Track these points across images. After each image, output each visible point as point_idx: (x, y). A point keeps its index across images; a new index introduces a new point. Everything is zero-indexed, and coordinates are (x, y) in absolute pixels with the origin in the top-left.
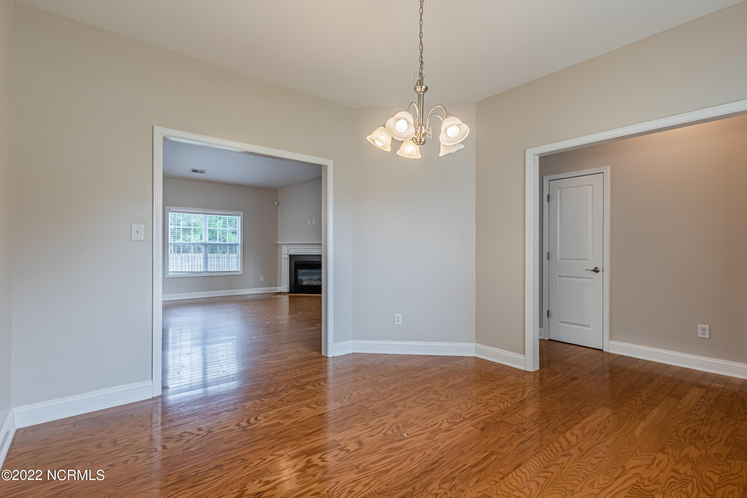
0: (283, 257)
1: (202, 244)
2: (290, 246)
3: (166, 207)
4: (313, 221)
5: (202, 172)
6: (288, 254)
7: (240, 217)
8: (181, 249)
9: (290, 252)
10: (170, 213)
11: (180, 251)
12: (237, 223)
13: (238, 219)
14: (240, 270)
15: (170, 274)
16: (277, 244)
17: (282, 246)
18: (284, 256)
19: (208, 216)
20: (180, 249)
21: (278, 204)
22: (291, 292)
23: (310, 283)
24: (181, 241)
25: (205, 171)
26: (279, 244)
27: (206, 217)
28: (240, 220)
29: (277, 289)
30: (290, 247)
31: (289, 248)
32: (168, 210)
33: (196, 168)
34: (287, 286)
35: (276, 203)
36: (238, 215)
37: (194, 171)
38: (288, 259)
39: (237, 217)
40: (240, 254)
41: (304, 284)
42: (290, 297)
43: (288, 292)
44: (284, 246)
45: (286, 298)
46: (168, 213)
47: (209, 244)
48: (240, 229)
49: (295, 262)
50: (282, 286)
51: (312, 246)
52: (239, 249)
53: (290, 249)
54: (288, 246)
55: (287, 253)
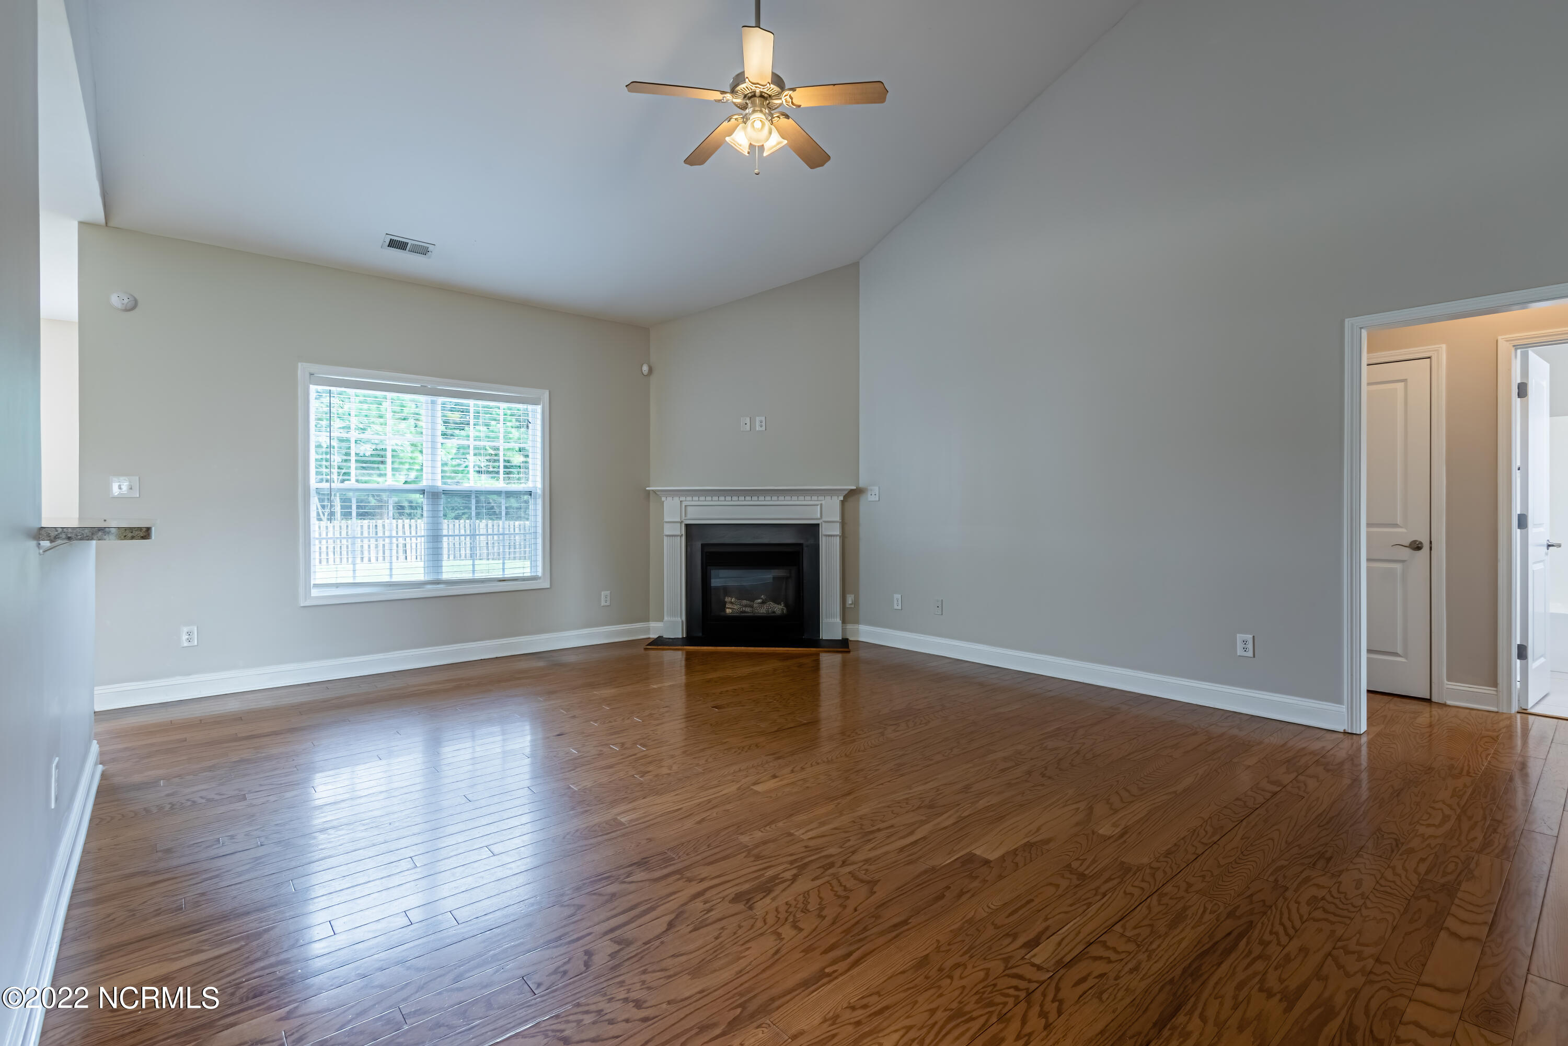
0: (667, 532)
1: (423, 492)
2: (689, 498)
3: (300, 364)
4: (758, 424)
5: (422, 250)
6: (681, 522)
7: (539, 408)
8: (354, 507)
9: (689, 516)
10: (313, 388)
11: (350, 513)
12: (530, 425)
13: (536, 413)
14: (540, 574)
15: (315, 592)
16: (649, 491)
17: (663, 499)
18: (668, 530)
19: (440, 400)
20: (350, 507)
21: (651, 370)
22: (690, 639)
23: (748, 609)
24: (351, 483)
25: (431, 248)
26: (654, 491)
27: (433, 402)
28: (539, 416)
29: (647, 630)
30: (688, 501)
31: (684, 504)
32: (307, 375)
33: (401, 234)
34: (679, 619)
35: (645, 368)
36: (535, 403)
37: (397, 244)
38: (683, 538)
39: (530, 407)
40: (540, 524)
41: (728, 611)
42: (689, 657)
43: (683, 638)
44: (670, 499)
45: (676, 657)
46: (308, 389)
47: (445, 492)
48: (539, 445)
49: (702, 545)
50: (666, 618)
51: (756, 498)
52: (537, 510)
53: (689, 509)
54: (683, 499)
55: (679, 520)
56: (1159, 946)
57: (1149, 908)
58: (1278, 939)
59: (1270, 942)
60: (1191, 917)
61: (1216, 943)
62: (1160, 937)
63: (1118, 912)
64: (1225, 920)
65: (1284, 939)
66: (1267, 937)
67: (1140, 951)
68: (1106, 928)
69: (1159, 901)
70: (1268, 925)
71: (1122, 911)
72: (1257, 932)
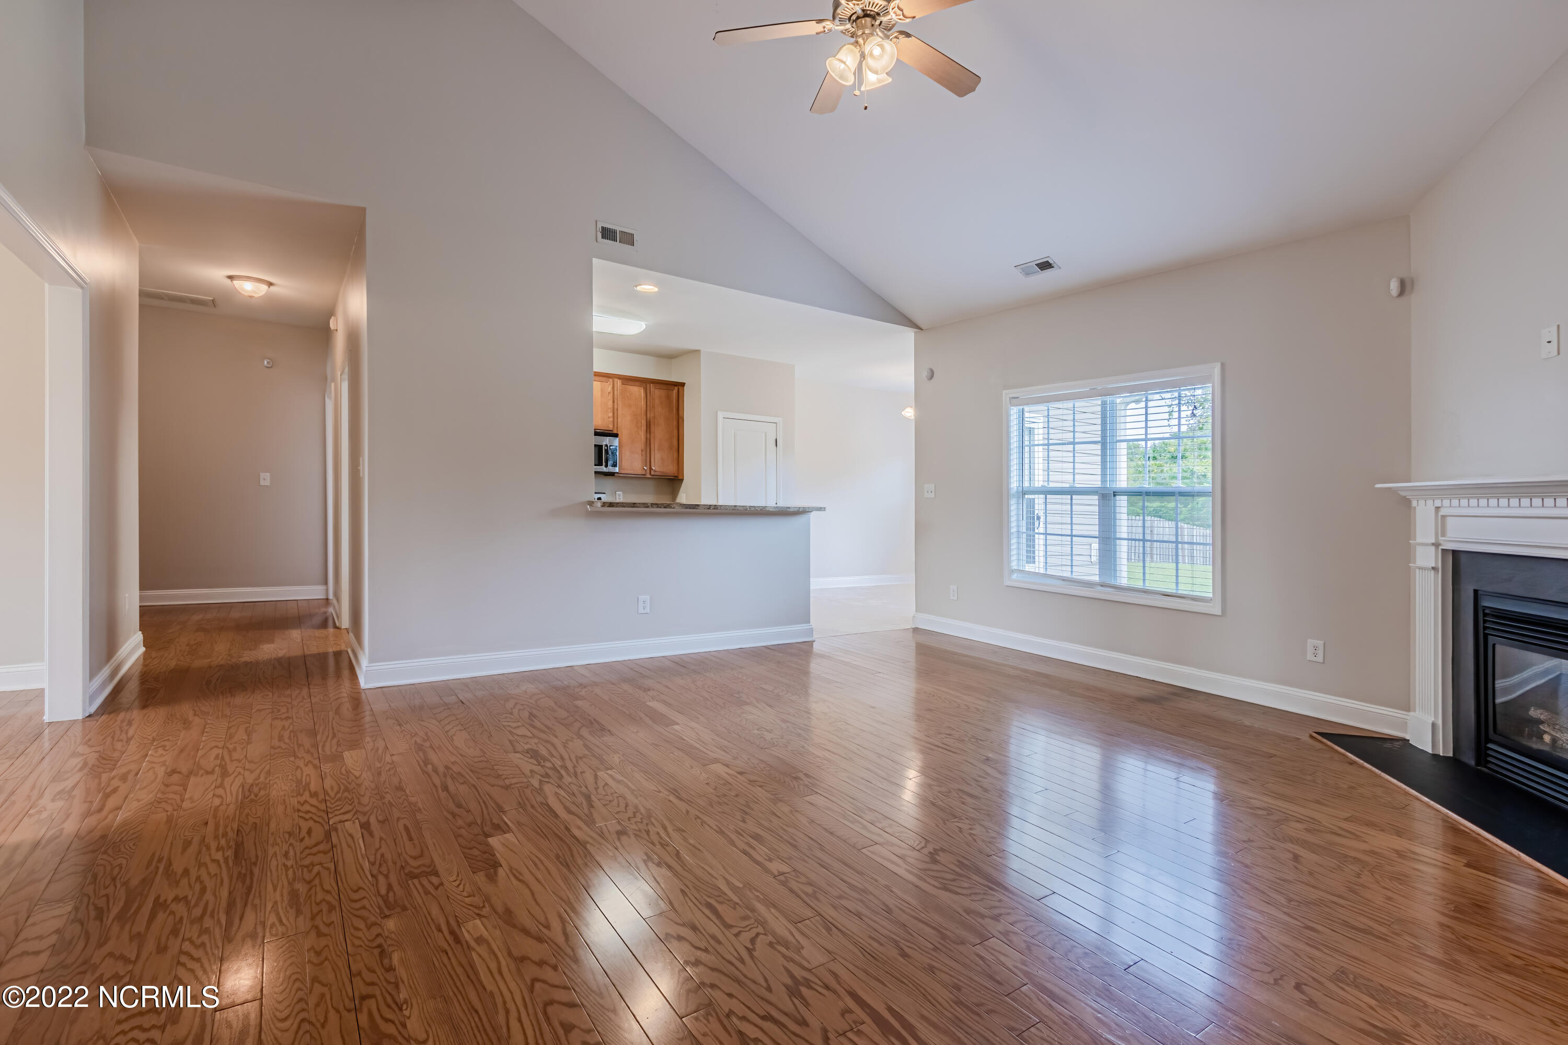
15: (1014, 576)
16: (1386, 489)
17: (1414, 503)
31: (1443, 512)
36: (1209, 381)
56: (287, 875)
57: (328, 892)
58: (192, 942)
59: (199, 936)
60: (286, 908)
61: (246, 905)
62: (294, 879)
63: (345, 874)
64: (255, 928)
65: (187, 946)
66: (205, 938)
67: (296, 864)
68: (338, 860)
69: (328, 903)
70: (211, 949)
71: (342, 874)
72: (218, 936)
